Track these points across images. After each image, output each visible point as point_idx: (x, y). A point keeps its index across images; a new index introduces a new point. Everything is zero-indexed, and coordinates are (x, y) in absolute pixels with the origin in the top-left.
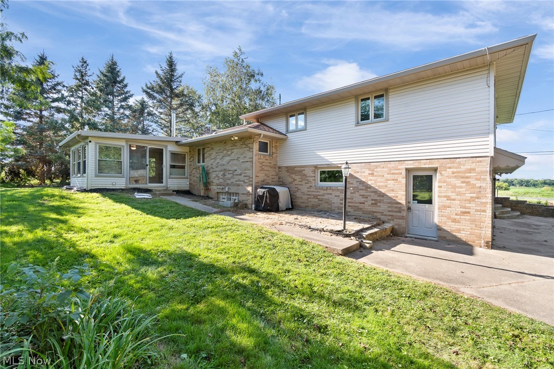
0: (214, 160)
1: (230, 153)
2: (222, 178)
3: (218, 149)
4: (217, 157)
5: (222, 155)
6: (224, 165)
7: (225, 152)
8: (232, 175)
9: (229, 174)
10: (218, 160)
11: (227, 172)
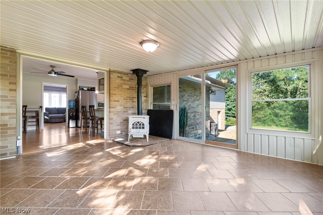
0: (186, 102)
1: (198, 98)
2: (193, 119)
3: (190, 92)
4: (189, 100)
5: (193, 98)
6: (194, 108)
7: (195, 97)
8: (200, 116)
9: (198, 115)
10: (189, 103)
11: (197, 114)
